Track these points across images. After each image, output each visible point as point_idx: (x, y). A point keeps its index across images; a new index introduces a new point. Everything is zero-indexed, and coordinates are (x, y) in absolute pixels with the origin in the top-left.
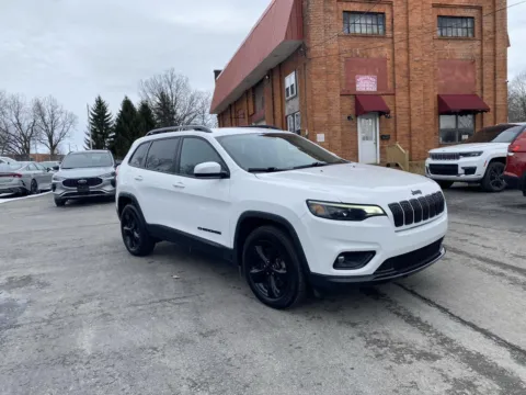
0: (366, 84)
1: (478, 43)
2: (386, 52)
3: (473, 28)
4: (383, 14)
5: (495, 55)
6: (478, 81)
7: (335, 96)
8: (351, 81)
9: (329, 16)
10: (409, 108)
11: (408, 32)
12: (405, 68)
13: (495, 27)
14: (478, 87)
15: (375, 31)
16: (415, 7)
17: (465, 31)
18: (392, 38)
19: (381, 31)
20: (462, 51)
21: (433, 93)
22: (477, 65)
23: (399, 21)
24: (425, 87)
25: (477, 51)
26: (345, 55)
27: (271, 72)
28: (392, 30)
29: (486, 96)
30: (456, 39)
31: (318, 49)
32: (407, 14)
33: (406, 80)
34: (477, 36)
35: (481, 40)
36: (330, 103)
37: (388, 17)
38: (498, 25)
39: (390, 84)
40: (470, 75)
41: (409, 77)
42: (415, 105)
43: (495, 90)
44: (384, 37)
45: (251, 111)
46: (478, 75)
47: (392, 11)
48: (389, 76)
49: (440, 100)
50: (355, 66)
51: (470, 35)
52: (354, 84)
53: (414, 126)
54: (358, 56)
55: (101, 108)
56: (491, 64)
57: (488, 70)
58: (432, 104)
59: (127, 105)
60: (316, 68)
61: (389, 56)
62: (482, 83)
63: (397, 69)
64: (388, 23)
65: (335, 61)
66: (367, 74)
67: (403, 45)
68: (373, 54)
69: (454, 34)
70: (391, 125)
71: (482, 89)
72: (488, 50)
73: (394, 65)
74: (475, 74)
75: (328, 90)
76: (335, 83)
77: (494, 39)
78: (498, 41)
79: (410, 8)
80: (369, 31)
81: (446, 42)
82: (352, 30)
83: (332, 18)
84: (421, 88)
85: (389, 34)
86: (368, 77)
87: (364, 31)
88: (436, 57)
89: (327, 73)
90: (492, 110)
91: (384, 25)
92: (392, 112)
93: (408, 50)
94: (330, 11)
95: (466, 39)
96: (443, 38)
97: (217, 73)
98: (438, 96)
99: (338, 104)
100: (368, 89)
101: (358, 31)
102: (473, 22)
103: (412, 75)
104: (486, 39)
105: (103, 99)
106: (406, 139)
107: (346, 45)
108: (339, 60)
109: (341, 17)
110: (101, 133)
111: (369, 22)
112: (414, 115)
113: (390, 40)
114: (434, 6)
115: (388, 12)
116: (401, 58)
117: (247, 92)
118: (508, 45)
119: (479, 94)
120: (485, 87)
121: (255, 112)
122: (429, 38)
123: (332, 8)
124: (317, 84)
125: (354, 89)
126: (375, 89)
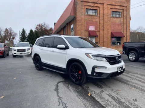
0: (92, 28)
1: (122, 19)
2: (98, 20)
3: (121, 15)
4: (97, 10)
5: (127, 22)
6: (122, 29)
7: (83, 31)
8: (88, 27)
9: (82, 10)
10: (103, 35)
11: (103, 15)
12: (103, 24)
13: (127, 15)
14: (122, 30)
15: (95, 14)
16: (105, 9)
17: (119, 15)
18: (99, 16)
19: (96, 14)
20: (118, 21)
21: (110, 31)
22: (122, 25)
23: (101, 12)
24: (108, 30)
25: (122, 21)
26: (86, 20)
27: (67, 24)
28: (99, 14)
29: (124, 33)
30: (117, 17)
31: (79, 18)
32: (103, 10)
33: (103, 28)
34: (122, 17)
35: (123, 18)
36: (82, 33)
37: (98, 11)
38: (128, 14)
39: (98, 28)
40: (120, 27)
41: (103, 27)
42: (105, 34)
43: (127, 32)
44: (97, 16)
46: (122, 27)
47: (99, 9)
48: (98, 26)
49: (112, 33)
50: (89, 23)
51: (120, 17)
52: (89, 28)
53: (105, 40)
54: (90, 21)
55: (24, 32)
56: (126, 24)
57: (125, 26)
58: (110, 34)
59: (31, 31)
60: (78, 23)
61: (98, 21)
62: (123, 29)
63: (100, 24)
64: (98, 12)
65: (83, 22)
66: (92, 25)
67: (102, 18)
68: (94, 20)
69: (116, 16)
70: (98, 39)
71: (123, 31)
72: (125, 21)
73: (99, 24)
74: (121, 27)
75: (81, 29)
76: (83, 27)
77: (127, 18)
78: (128, 19)
79: (104, 8)
80: (93, 14)
81: (114, 18)
82: (88, 14)
83: (83, 10)
84: (107, 30)
85: (98, 15)
86: (92, 26)
87: (92, 14)
88: (111, 22)
89: (81, 25)
90: (126, 37)
91: (97, 13)
92: (99, 36)
93: (103, 20)
94: (82, 8)
95: (119, 18)
96: (113, 17)
97: (55, 23)
98: (112, 32)
99: (84, 33)
101: (90, 14)
102: (121, 13)
103: (104, 26)
104: (124, 18)
105: (24, 29)
106: (102, 44)
107: (87, 17)
108: (85, 21)
109: (86, 10)
110: (24, 38)
111: (93, 12)
112: (104, 37)
113: (99, 17)
114: (111, 8)
115: (98, 9)
116: (101, 22)
117: (62, 29)
118: (131, 20)
119: (122, 32)
120: (124, 30)
122: (109, 17)
123: (83, 8)
124: (78, 28)
125: (89, 29)
126: (94, 30)
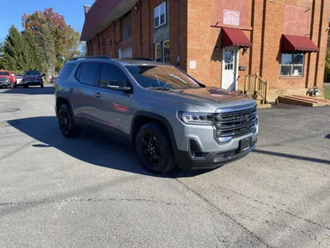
0: (231, 19)
7: (206, 27)
8: (219, 14)
10: (263, 43)
12: (262, 8)
14: (309, 31)
27: (139, 3)
33: (262, 18)
36: (201, 33)
39: (249, 21)
40: (305, 20)
41: (264, 16)
42: (267, 41)
43: (320, 35)
45: (118, 39)
46: (310, 22)
48: (249, 13)
52: (222, 17)
56: (319, 14)
57: (317, 18)
58: (278, 42)
62: (312, 28)
63: (255, 8)
66: (233, 9)
70: (248, 57)
73: (253, 5)
74: (308, 20)
84: (273, 27)
86: (233, 12)
88: (284, 2)
98: (283, 36)
99: (209, 34)
100: (233, 24)
103: (267, 15)
117: (114, 23)
119: (309, 37)
120: (314, 31)
121: (121, 40)
125: (222, 22)
126: (238, 24)
